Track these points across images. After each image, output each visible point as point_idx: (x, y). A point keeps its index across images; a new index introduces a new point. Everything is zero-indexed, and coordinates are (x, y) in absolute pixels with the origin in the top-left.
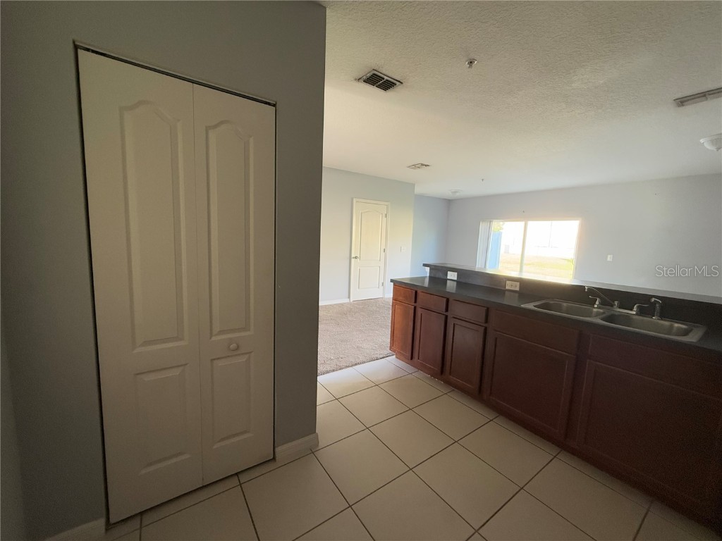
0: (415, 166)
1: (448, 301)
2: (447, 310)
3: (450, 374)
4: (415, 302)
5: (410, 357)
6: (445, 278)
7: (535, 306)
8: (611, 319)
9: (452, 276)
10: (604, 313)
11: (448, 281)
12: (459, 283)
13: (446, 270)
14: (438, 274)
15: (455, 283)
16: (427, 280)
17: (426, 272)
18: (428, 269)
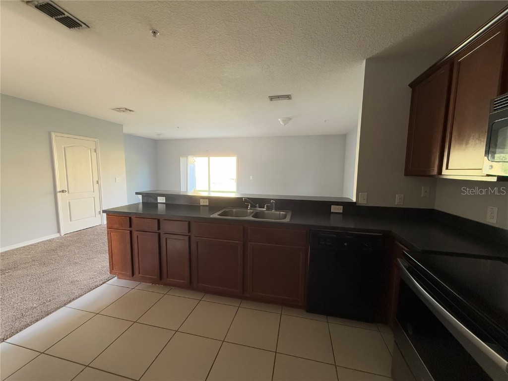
0: (119, 109)
1: (159, 221)
2: (159, 229)
3: (168, 278)
4: (131, 226)
5: (131, 275)
6: (155, 202)
7: (218, 215)
8: (256, 215)
9: (161, 200)
10: (253, 212)
11: (159, 205)
12: (167, 205)
13: (155, 196)
14: (149, 200)
15: (164, 205)
16: (141, 206)
17: (140, 199)
18: (140, 197)
